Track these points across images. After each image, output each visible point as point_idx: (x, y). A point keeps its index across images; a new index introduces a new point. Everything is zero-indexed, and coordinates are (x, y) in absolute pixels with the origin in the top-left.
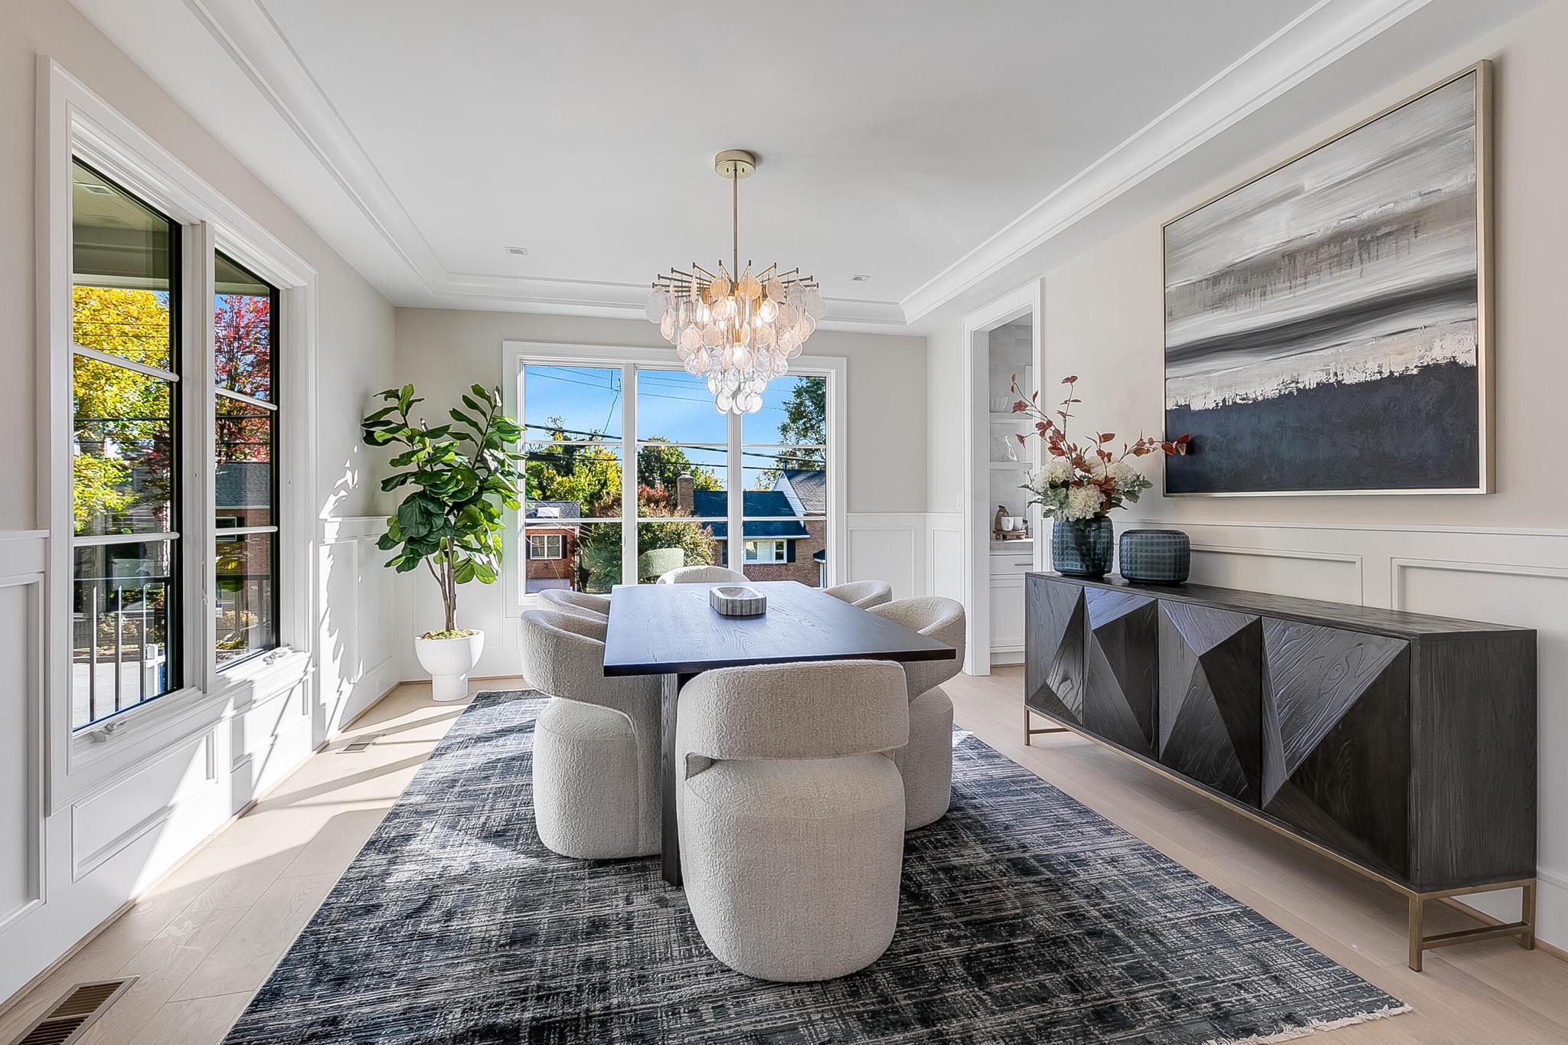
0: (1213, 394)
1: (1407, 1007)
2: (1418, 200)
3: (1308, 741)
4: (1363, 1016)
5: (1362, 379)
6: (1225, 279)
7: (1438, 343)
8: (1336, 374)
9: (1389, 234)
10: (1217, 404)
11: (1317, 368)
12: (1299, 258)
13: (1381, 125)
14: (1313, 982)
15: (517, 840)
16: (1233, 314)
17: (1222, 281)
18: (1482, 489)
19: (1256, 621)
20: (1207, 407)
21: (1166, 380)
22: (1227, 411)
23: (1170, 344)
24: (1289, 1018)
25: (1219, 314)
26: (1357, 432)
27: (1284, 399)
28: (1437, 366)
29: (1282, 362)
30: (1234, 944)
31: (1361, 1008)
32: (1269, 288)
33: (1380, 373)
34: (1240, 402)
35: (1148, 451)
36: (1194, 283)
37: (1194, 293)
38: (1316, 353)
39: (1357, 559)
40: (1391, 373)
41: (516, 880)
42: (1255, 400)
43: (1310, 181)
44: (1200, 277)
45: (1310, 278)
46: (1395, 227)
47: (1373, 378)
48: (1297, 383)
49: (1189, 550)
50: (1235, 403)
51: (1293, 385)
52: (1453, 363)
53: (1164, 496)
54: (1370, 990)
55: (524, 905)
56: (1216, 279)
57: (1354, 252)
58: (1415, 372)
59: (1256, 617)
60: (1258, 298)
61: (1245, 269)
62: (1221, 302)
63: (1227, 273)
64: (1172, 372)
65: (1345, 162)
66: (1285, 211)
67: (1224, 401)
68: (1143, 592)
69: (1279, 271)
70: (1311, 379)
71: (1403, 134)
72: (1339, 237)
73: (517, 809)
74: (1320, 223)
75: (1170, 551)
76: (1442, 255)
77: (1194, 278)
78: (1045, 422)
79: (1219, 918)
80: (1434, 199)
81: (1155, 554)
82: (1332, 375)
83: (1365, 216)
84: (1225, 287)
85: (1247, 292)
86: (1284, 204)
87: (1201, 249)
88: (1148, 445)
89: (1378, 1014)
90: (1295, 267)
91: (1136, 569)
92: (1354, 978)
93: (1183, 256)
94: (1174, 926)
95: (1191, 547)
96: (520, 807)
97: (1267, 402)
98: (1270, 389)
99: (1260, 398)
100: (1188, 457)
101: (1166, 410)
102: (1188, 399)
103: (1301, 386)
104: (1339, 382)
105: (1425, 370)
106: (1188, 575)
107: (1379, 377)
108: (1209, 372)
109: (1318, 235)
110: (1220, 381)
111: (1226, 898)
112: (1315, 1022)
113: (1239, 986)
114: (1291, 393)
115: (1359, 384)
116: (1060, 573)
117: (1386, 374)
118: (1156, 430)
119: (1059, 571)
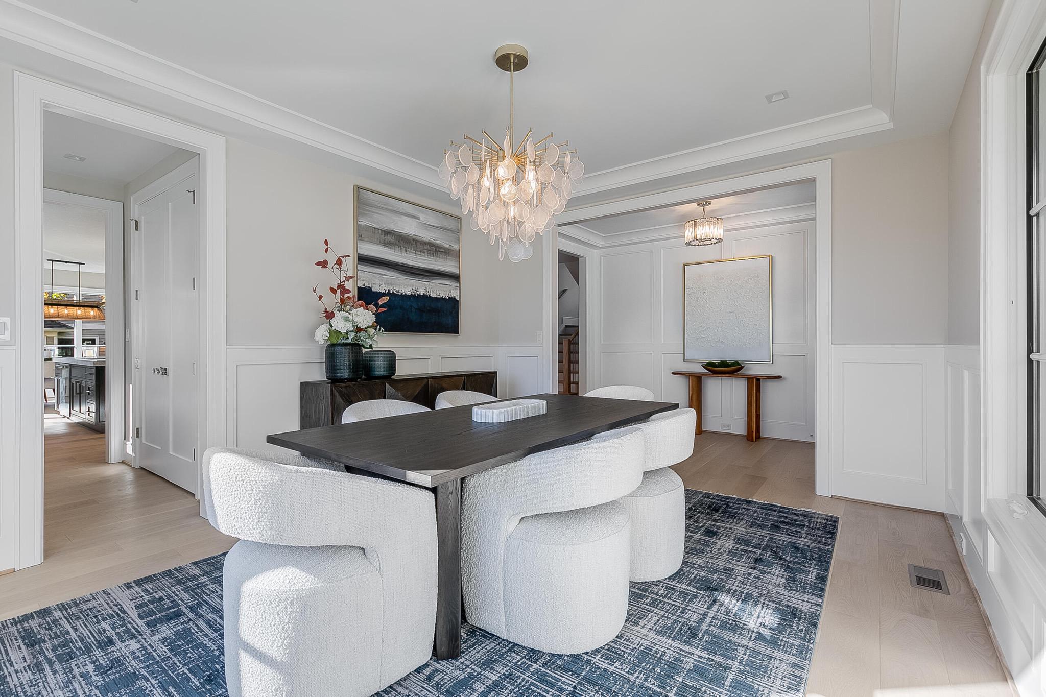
0: (383, 285)
2: (449, 246)
5: (435, 296)
6: (390, 235)
7: (452, 291)
10: (385, 291)
11: (423, 288)
12: (418, 244)
15: (695, 578)
16: (393, 253)
18: (459, 335)
20: (380, 291)
21: (357, 270)
22: (389, 295)
23: (361, 252)
25: (386, 250)
26: (434, 314)
27: (411, 297)
29: (411, 281)
32: (408, 249)
34: (396, 293)
36: (375, 228)
37: (375, 232)
38: (422, 282)
40: (442, 296)
41: (706, 555)
42: (402, 293)
44: (378, 227)
45: (421, 253)
46: (443, 251)
47: (438, 297)
48: (417, 291)
50: (393, 293)
52: (454, 298)
55: (707, 544)
56: (387, 233)
57: (434, 252)
62: (387, 244)
63: (391, 233)
64: (360, 267)
65: (432, 219)
66: (414, 223)
67: (388, 290)
70: (421, 292)
71: (446, 223)
72: (430, 244)
73: (683, 606)
74: (426, 235)
76: (453, 265)
77: (375, 226)
82: (427, 292)
83: (437, 242)
84: (390, 238)
85: (399, 246)
86: (414, 220)
87: (380, 214)
90: (417, 246)
93: (369, 211)
96: (679, 607)
97: (406, 295)
98: (407, 291)
99: (404, 294)
101: (358, 287)
102: (371, 284)
103: (418, 293)
104: (429, 295)
105: (450, 298)
108: (382, 274)
109: (424, 239)
110: (387, 281)
114: (415, 295)
115: (435, 298)
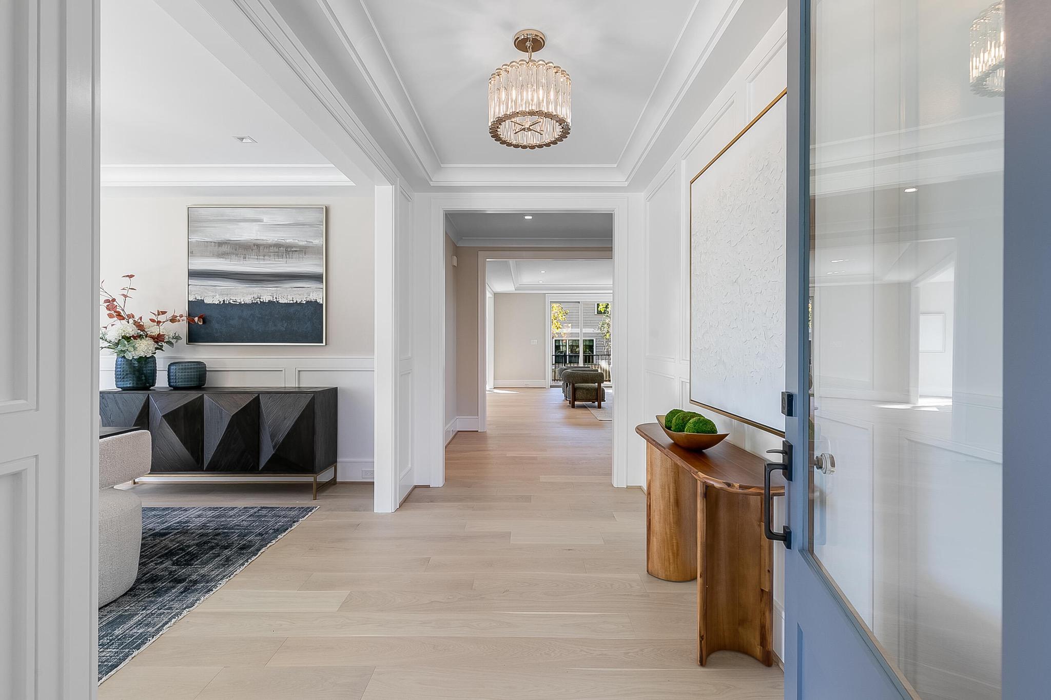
0: (217, 297)
1: (318, 507)
2: (306, 243)
3: (281, 438)
4: (310, 513)
5: (286, 302)
7: (311, 294)
8: (276, 298)
9: (296, 251)
10: (220, 302)
11: (269, 294)
12: (261, 248)
13: (294, 210)
14: (293, 513)
16: (229, 262)
17: (223, 246)
18: (324, 344)
19: (257, 396)
20: (214, 302)
21: (188, 285)
22: (224, 306)
23: (192, 267)
24: (294, 522)
25: (221, 260)
26: (284, 322)
27: (253, 305)
28: (311, 302)
29: (253, 289)
30: (265, 516)
31: (309, 512)
32: (247, 256)
33: (293, 300)
35: (179, 321)
36: (207, 242)
37: (207, 246)
38: (268, 288)
39: (283, 369)
40: (297, 301)
42: (240, 303)
43: (266, 219)
44: (211, 240)
45: (266, 257)
46: (298, 249)
47: (290, 302)
48: (260, 299)
49: (206, 371)
50: (230, 303)
51: (258, 299)
52: (316, 302)
53: (187, 344)
54: (308, 508)
56: (220, 244)
57: (283, 253)
58: (304, 302)
59: (256, 395)
60: (242, 259)
61: (236, 244)
63: (226, 243)
64: (192, 282)
65: (281, 218)
66: (255, 227)
67: (224, 301)
68: (193, 392)
69: (252, 250)
70: (266, 298)
71: (301, 218)
72: (278, 246)
74: (271, 237)
75: (194, 372)
76: (313, 264)
77: (207, 239)
78: (111, 300)
79: (255, 513)
80: (311, 245)
81: (190, 374)
82: (275, 298)
83: (288, 241)
84: (225, 249)
85: (237, 255)
86: (255, 223)
87: (213, 227)
88: (178, 318)
89: (313, 511)
90: (259, 251)
91: (178, 382)
92: (302, 508)
93: (201, 227)
94: (243, 521)
95: (207, 369)
97: (245, 304)
98: (248, 299)
99: (243, 303)
100: (203, 325)
101: (189, 301)
102: (203, 297)
103: (262, 300)
104: (277, 302)
105: (307, 302)
106: (205, 383)
107: (292, 302)
109: (269, 242)
110: (221, 291)
111: (252, 508)
112: (301, 520)
113: (276, 523)
114: (257, 302)
116: (120, 389)
117: (295, 302)
118: (183, 309)
119: (119, 388)
